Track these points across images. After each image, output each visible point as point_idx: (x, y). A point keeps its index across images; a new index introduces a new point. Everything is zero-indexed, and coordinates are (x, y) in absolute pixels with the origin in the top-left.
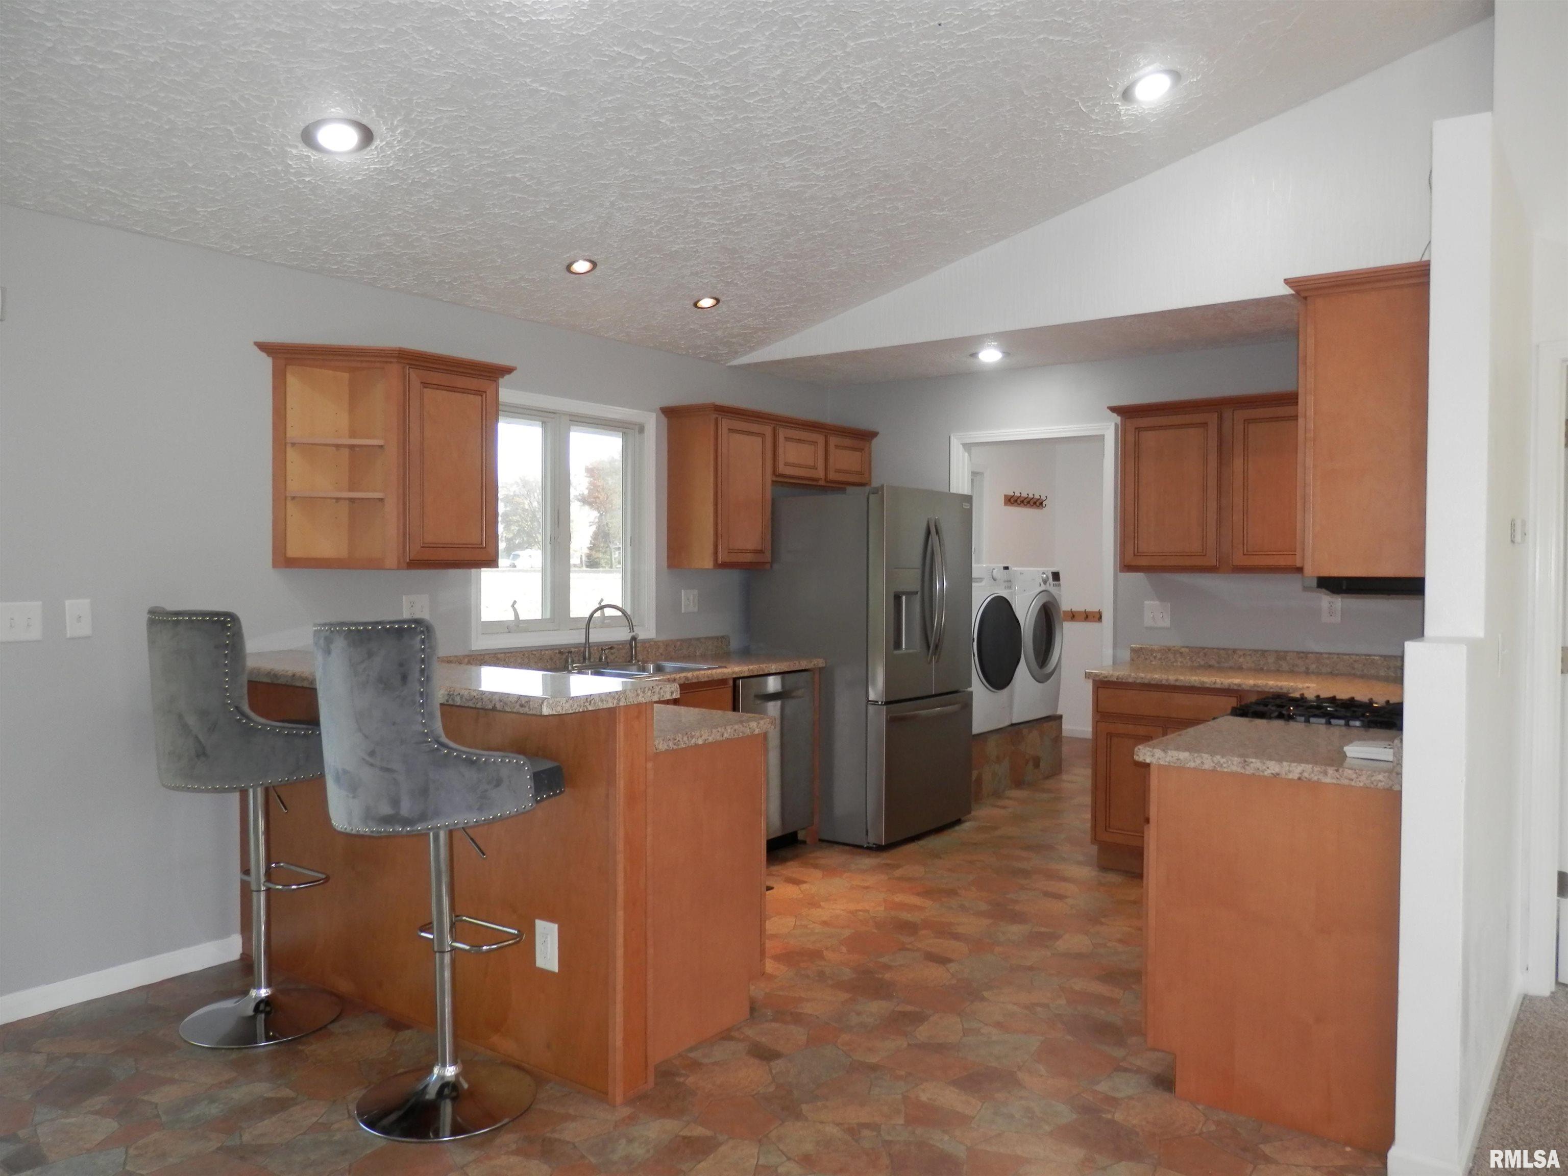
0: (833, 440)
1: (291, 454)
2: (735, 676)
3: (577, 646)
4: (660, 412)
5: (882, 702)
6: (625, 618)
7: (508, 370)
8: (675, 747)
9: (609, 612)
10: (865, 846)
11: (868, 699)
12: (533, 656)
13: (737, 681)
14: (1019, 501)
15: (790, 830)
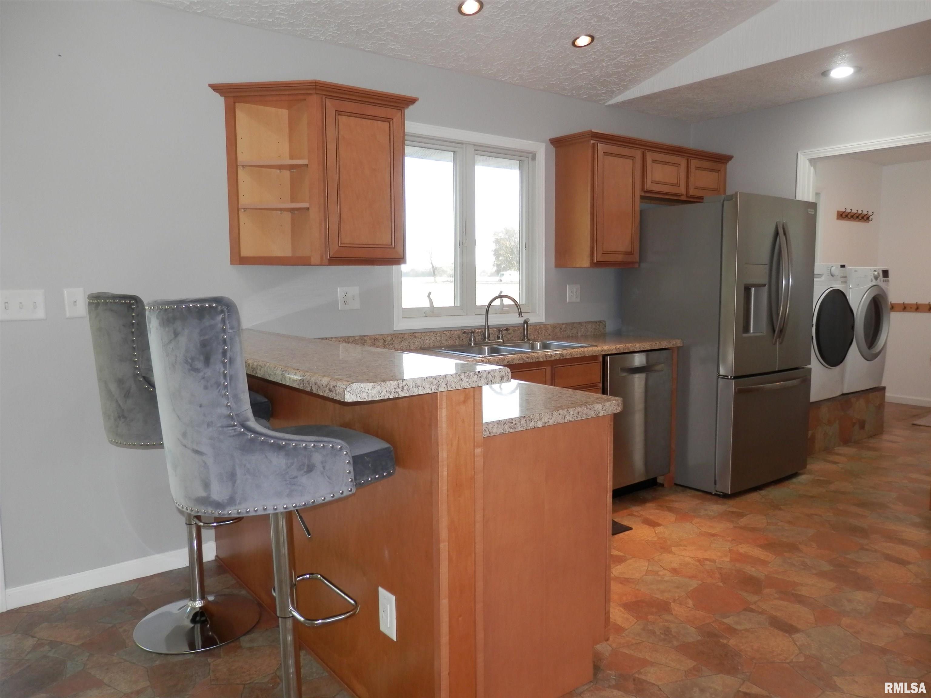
0: (694, 163)
1: (242, 174)
2: (604, 353)
3: (479, 328)
4: (549, 143)
5: (731, 377)
6: (515, 306)
7: (412, 101)
8: (511, 430)
9: (507, 302)
10: (713, 493)
11: (719, 373)
12: (444, 335)
13: (606, 358)
14: (849, 216)
15: (651, 476)
